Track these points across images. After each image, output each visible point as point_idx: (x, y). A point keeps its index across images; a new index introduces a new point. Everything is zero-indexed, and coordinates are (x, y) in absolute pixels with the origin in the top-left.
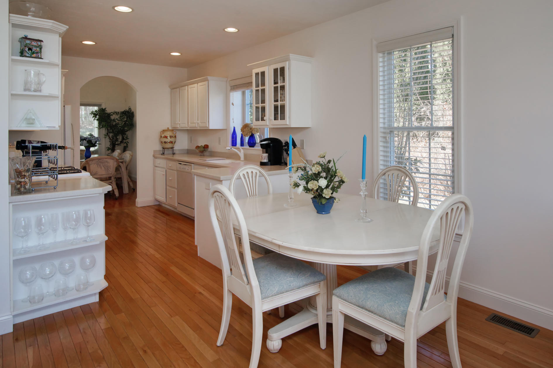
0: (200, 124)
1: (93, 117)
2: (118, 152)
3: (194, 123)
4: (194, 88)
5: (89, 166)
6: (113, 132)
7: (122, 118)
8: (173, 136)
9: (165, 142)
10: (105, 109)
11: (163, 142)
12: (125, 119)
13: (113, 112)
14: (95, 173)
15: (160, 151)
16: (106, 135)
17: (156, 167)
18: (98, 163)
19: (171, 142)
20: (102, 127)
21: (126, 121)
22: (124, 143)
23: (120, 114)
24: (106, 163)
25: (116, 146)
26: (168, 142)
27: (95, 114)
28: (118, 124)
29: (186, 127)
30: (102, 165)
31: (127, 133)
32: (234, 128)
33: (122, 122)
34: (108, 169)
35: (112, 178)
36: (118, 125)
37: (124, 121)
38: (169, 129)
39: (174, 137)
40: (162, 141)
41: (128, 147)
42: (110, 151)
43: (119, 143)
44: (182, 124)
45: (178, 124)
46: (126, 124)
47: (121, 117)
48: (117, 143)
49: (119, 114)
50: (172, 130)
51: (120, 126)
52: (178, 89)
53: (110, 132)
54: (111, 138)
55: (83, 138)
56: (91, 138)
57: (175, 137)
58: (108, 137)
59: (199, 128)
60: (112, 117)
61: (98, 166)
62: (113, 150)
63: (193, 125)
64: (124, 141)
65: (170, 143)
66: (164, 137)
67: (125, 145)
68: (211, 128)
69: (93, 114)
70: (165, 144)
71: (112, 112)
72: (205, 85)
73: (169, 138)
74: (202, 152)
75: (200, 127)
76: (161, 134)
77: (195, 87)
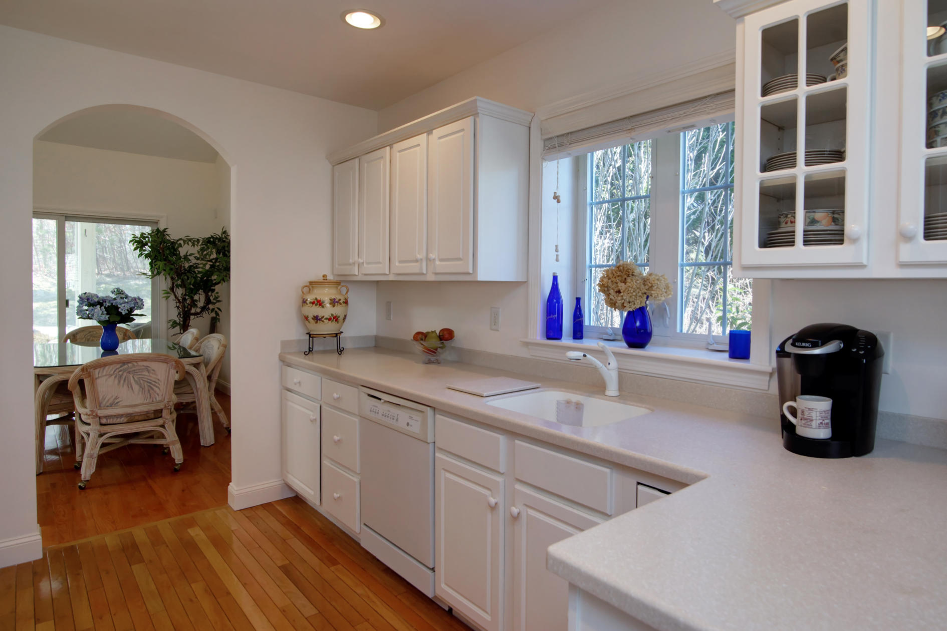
0: (438, 263)
1: (135, 249)
2: (193, 334)
3: (417, 261)
4: (417, 148)
5: (93, 382)
6: (183, 285)
7: (205, 253)
8: (340, 300)
9: (317, 319)
10: (165, 230)
11: (310, 319)
12: (214, 256)
13: (185, 239)
14: (111, 401)
15: (299, 341)
16: (168, 293)
17: (289, 390)
18: (121, 373)
19: (334, 318)
20: (159, 273)
21: (216, 259)
22: (210, 311)
23: (200, 243)
24: (146, 373)
25: (192, 317)
26: (326, 319)
27: (140, 243)
28: (197, 267)
29: (385, 274)
30: (132, 379)
31: (217, 288)
32: (555, 278)
33: (204, 262)
34: (153, 389)
35: (164, 413)
36: (196, 270)
37: (211, 261)
38: (328, 278)
39: (341, 302)
40: (306, 314)
41: (219, 321)
42: (177, 329)
43: (199, 310)
44: (368, 263)
45: (354, 263)
46: (214, 268)
47: (202, 250)
48: (193, 311)
49: (198, 243)
50: (338, 283)
51: (199, 272)
52: (357, 160)
53: (178, 286)
54: (180, 298)
55: (96, 300)
56: (118, 300)
57: (346, 302)
58: (172, 297)
59: (431, 278)
60: (183, 251)
61: (122, 382)
62: (185, 327)
63: (413, 268)
64: (211, 306)
65: (330, 319)
66: (313, 303)
67: (213, 315)
68: (482, 276)
69: (136, 242)
70: (316, 323)
71: (181, 239)
72: (463, 130)
73: (328, 305)
74: (432, 351)
75: (436, 274)
76: (303, 292)
77: (419, 145)
